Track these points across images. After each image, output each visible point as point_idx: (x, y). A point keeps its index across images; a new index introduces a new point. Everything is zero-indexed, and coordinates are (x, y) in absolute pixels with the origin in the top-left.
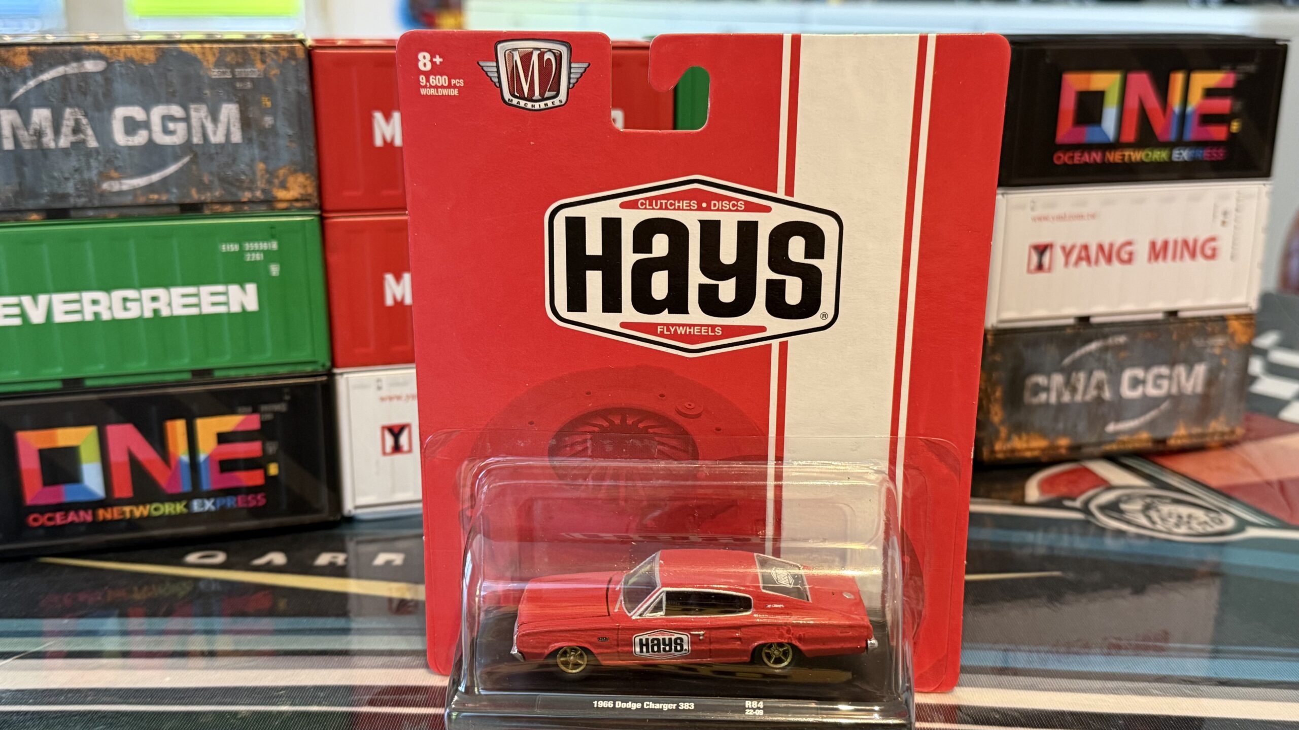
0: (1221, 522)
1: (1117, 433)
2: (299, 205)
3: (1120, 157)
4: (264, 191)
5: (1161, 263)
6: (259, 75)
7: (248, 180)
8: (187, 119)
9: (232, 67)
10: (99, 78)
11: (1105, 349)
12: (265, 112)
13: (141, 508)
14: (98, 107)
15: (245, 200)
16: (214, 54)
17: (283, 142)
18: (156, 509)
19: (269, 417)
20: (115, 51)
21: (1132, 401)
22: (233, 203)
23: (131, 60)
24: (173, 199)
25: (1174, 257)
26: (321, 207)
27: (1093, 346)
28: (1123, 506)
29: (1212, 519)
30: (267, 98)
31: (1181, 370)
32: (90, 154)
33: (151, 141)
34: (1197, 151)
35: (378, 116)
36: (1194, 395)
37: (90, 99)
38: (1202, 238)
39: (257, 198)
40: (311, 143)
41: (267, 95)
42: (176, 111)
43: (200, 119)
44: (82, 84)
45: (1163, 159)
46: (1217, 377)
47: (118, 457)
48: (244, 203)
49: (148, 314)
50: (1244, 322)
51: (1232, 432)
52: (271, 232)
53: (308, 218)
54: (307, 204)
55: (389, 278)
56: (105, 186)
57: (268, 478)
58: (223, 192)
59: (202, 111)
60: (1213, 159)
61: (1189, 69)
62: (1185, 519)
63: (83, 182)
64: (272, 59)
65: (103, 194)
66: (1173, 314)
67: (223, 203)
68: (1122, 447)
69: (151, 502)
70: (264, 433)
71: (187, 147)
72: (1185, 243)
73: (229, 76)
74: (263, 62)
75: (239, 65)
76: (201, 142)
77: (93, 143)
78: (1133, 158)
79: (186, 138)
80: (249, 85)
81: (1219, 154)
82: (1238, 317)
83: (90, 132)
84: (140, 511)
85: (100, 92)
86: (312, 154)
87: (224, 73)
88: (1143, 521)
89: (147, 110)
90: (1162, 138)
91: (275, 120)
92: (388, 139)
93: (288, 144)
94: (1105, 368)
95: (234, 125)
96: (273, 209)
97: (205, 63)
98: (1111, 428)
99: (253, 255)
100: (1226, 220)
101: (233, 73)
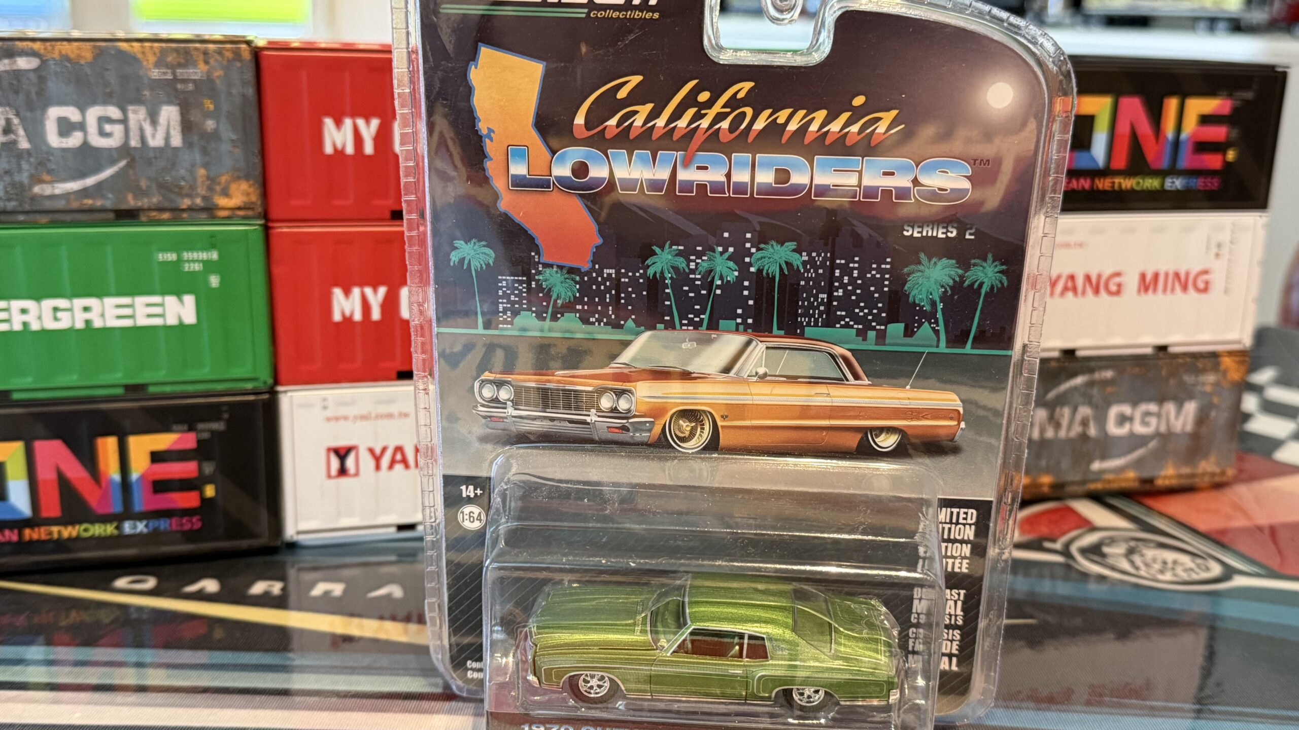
0: (1208, 569)
1: (1102, 472)
2: (241, 213)
3: (1110, 185)
4: (204, 198)
5: (1150, 296)
6: (202, 77)
7: (188, 187)
8: (124, 121)
9: (173, 67)
10: (33, 76)
11: (1091, 384)
12: (208, 115)
13: (70, 528)
14: (30, 107)
15: (184, 207)
16: (155, 54)
17: (225, 147)
18: (86, 530)
19: (206, 436)
20: (50, 48)
21: (1119, 438)
22: (172, 210)
23: (68, 59)
24: (108, 204)
25: (1165, 290)
26: (266, 216)
27: (1079, 380)
28: (1106, 550)
29: (1198, 566)
30: (209, 101)
31: (1170, 407)
32: (21, 155)
33: (85, 144)
34: (1191, 180)
35: (329, 122)
36: (1184, 434)
37: (22, 97)
38: (1195, 269)
39: (197, 205)
40: (256, 148)
41: (210, 98)
42: (113, 112)
43: (139, 121)
44: (15, 82)
45: (1155, 187)
46: (1207, 415)
47: (46, 474)
48: (183, 210)
49: (80, 325)
50: (1237, 359)
51: (1223, 473)
52: (211, 242)
53: (253, 228)
54: (250, 213)
55: (338, 292)
56: (37, 189)
57: (204, 501)
58: (161, 198)
59: (140, 113)
60: (1207, 188)
61: (1184, 95)
62: (1170, 565)
63: (13, 185)
64: (216, 60)
65: (34, 198)
66: (1163, 348)
67: (161, 210)
68: (1107, 486)
69: (80, 522)
70: (201, 452)
71: (125, 150)
72: (1177, 275)
73: (169, 77)
74: (206, 62)
75: (180, 65)
76: (139, 145)
77: (24, 144)
78: (1123, 186)
79: (123, 141)
80: (191, 87)
81: (1214, 184)
82: (1231, 353)
83: (21, 132)
84: (68, 532)
85: (33, 90)
86: (257, 160)
87: (165, 73)
88: (1125, 565)
89: (83, 110)
90: (1154, 166)
91: (218, 122)
92: (339, 146)
93: (231, 149)
94: (1090, 402)
95: (175, 129)
96: (214, 217)
97: (145, 63)
98: (1096, 466)
99: (192, 265)
100: (1221, 252)
101: (174, 74)
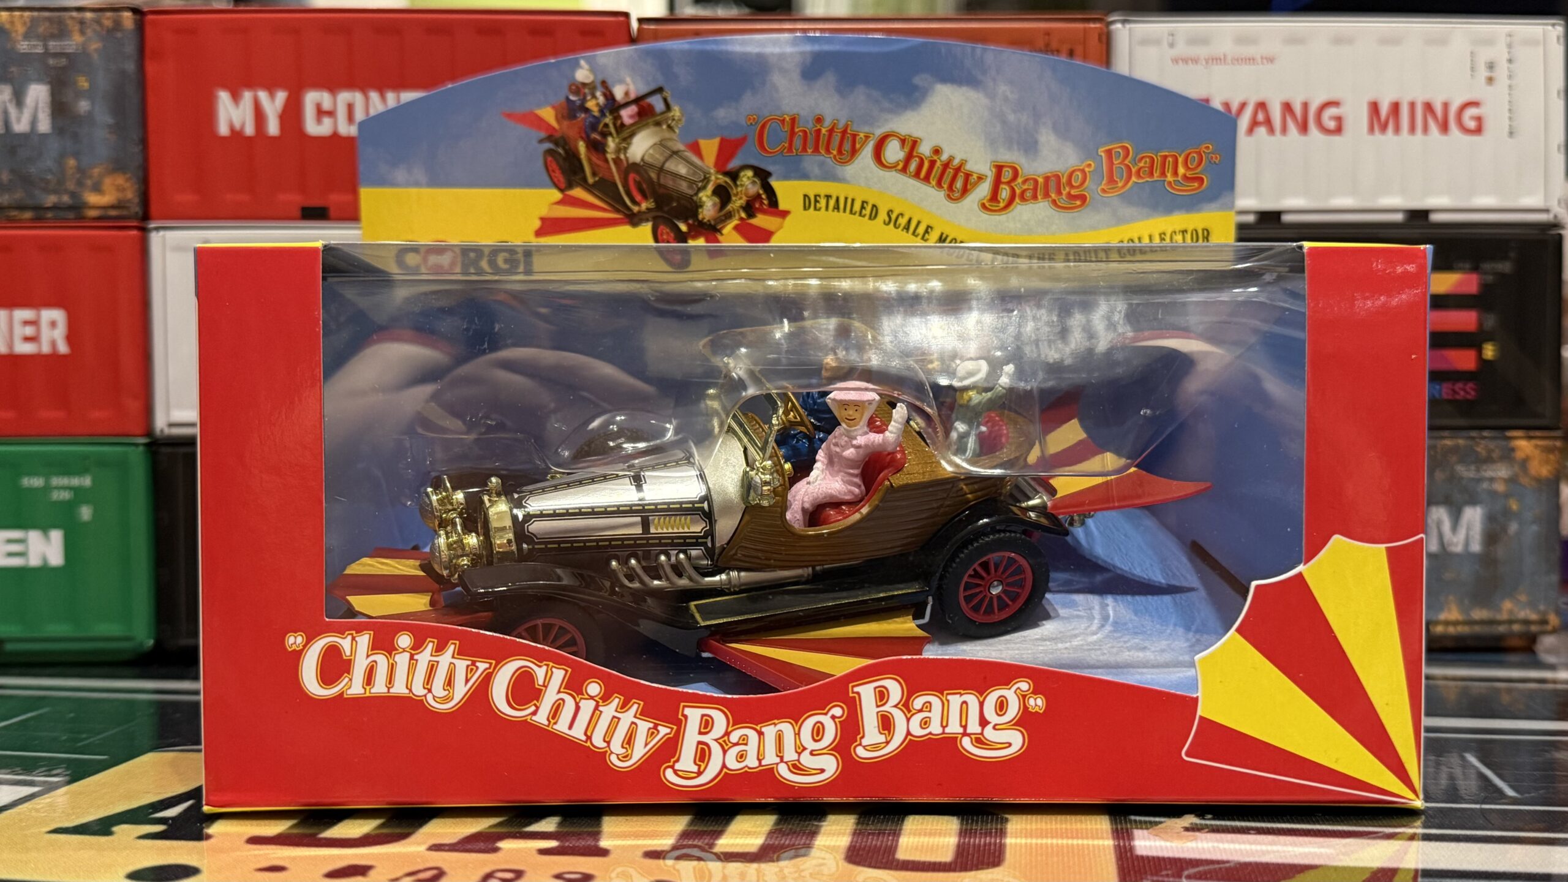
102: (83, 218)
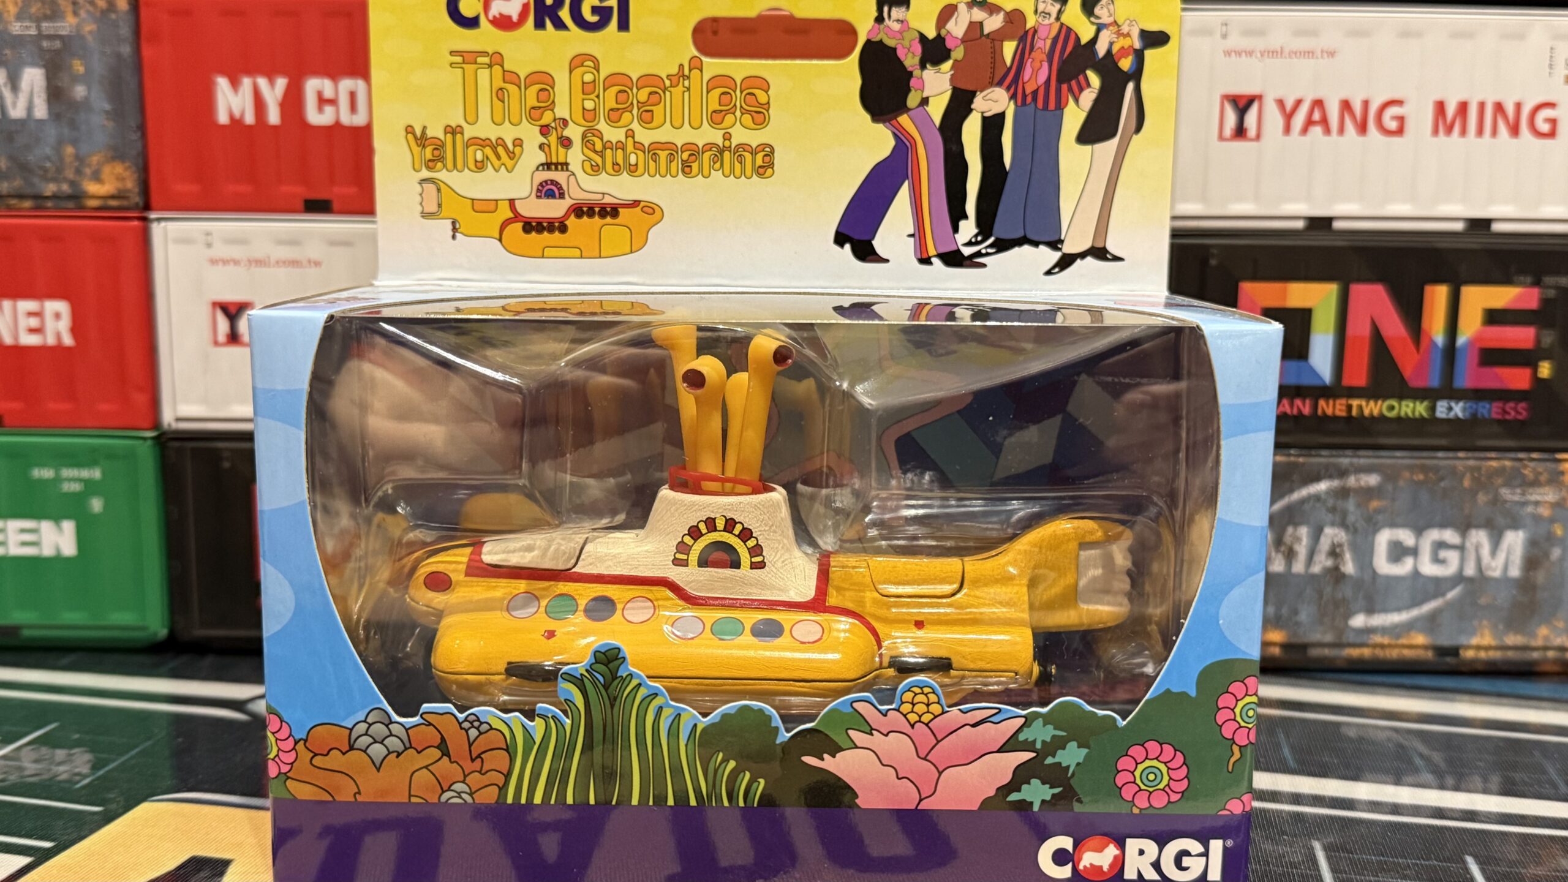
1: (1369, 631)
2: (114, 203)
4: (72, 183)
6: (71, 32)
7: (53, 169)
9: (38, 20)
11: (1343, 493)
12: (77, 79)
15: (48, 193)
16: (16, 3)
17: (97, 120)
21: (1393, 581)
22: (34, 197)
27: (1322, 486)
30: (79, 62)
31: (1482, 538)
35: (223, 83)
36: (1507, 581)
39: (63, 192)
40: (133, 121)
41: (80, 58)
46: (1545, 555)
48: (47, 198)
54: (125, 203)
58: (22, 182)
64: (88, 12)
67: (22, 197)
68: (1380, 653)
73: (34, 32)
74: (76, 14)
75: (46, 18)
80: (58, 44)
86: (135, 136)
87: (28, 28)
91: (89, 89)
92: (236, 114)
93: (106, 122)
94: (1342, 522)
95: (40, 96)
97: (6, 15)
98: (1358, 621)
101: (39, 28)
102: (83, 208)
